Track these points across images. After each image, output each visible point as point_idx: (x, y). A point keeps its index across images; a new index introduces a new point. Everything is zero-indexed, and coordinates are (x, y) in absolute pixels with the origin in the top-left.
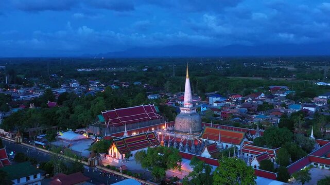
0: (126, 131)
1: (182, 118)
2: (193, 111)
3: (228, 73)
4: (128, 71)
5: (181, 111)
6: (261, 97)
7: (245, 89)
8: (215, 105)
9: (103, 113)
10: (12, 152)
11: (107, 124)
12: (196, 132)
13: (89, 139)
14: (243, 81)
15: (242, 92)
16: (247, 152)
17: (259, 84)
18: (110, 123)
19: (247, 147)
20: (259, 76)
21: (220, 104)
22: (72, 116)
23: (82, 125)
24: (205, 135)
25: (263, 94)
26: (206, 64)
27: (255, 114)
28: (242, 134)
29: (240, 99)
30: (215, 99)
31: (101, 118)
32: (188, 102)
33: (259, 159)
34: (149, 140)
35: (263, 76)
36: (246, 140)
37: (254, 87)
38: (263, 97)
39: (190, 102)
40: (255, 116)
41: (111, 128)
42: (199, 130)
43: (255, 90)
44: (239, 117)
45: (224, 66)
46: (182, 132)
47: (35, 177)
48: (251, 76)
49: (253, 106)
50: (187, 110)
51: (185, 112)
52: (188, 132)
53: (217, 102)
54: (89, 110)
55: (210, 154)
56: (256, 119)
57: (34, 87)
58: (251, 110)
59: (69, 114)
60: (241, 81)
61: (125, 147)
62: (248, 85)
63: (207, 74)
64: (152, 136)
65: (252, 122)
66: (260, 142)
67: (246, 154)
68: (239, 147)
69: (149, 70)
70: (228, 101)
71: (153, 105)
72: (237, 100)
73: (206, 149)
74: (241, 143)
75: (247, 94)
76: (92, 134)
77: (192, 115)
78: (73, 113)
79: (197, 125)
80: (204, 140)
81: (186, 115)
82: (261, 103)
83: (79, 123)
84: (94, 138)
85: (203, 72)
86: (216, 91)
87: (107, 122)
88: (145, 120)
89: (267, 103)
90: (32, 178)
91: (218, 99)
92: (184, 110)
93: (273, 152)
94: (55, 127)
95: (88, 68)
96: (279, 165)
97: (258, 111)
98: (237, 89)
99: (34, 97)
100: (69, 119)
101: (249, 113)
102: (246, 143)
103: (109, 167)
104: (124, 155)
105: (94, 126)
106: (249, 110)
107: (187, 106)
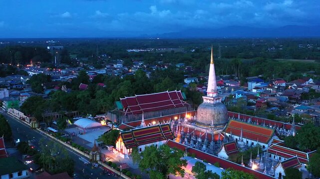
0: (143, 120)
1: (204, 108)
2: (218, 101)
3: (279, 56)
4: (175, 52)
5: (205, 100)
6: (309, 83)
7: (291, 74)
8: (254, 91)
9: (121, 99)
10: (19, 140)
11: (125, 111)
12: (220, 125)
13: (106, 126)
14: (293, 64)
15: (288, 77)
16: (274, 153)
17: (311, 68)
18: (129, 110)
19: (275, 147)
20: (313, 59)
21: (259, 91)
22: (92, 101)
23: (101, 111)
24: (229, 129)
25: (311, 80)
26: (258, 46)
27: (298, 103)
28: (271, 132)
29: (284, 85)
30: (254, 85)
31: (119, 105)
32: (212, 90)
33: (285, 165)
34: (162, 133)
35: (316, 59)
36: (276, 138)
37: (304, 71)
38: (311, 84)
39: (214, 91)
40: (297, 105)
41: (129, 116)
42: (223, 122)
43: (305, 75)
44: (277, 106)
45: (277, 47)
46: (203, 124)
47: (20, 174)
48: (304, 59)
49: (295, 94)
50: (210, 100)
51: (208, 101)
52: (210, 125)
53: (256, 88)
54: (110, 96)
55: (228, 154)
56: (297, 109)
57: (79, 68)
58: (294, 98)
59: (90, 98)
60: (290, 64)
61: (133, 141)
62: (297, 69)
63: (255, 56)
64: (166, 128)
65: (289, 114)
66: (291, 143)
67: (273, 155)
68: (266, 146)
69: (197, 51)
70: (269, 87)
71: (180, 91)
72: (279, 87)
73: (223, 148)
74: (269, 141)
75: (292, 79)
76: (110, 121)
77: (215, 105)
78: (94, 97)
79: (221, 116)
80: (228, 135)
81: (208, 105)
82: (306, 90)
83: (98, 109)
84: (111, 126)
85: (251, 53)
86: (261, 74)
87: (125, 110)
88: (168, 108)
89: (314, 90)
90: (15, 175)
91: (259, 84)
92: (207, 99)
93: (305, 156)
94: (76, 112)
95: (140, 48)
96: (311, 175)
97: (302, 99)
98: (284, 73)
99: (72, 77)
100: (89, 104)
101: (290, 102)
102: (275, 142)
103: (110, 164)
104: (131, 149)
105: (111, 113)
106: (290, 99)
107: (211, 95)
